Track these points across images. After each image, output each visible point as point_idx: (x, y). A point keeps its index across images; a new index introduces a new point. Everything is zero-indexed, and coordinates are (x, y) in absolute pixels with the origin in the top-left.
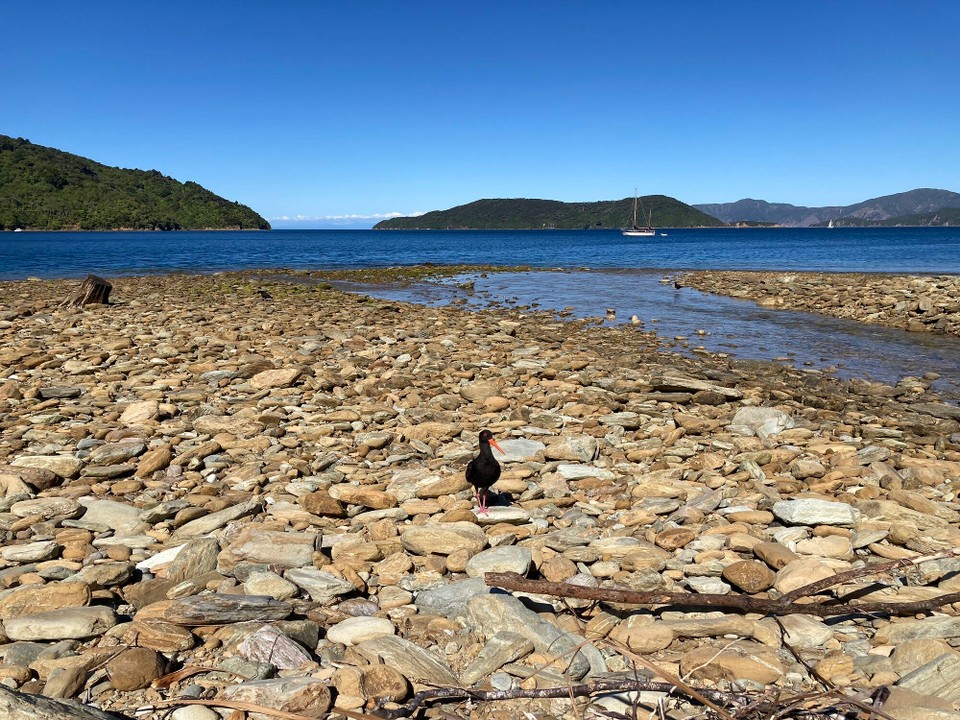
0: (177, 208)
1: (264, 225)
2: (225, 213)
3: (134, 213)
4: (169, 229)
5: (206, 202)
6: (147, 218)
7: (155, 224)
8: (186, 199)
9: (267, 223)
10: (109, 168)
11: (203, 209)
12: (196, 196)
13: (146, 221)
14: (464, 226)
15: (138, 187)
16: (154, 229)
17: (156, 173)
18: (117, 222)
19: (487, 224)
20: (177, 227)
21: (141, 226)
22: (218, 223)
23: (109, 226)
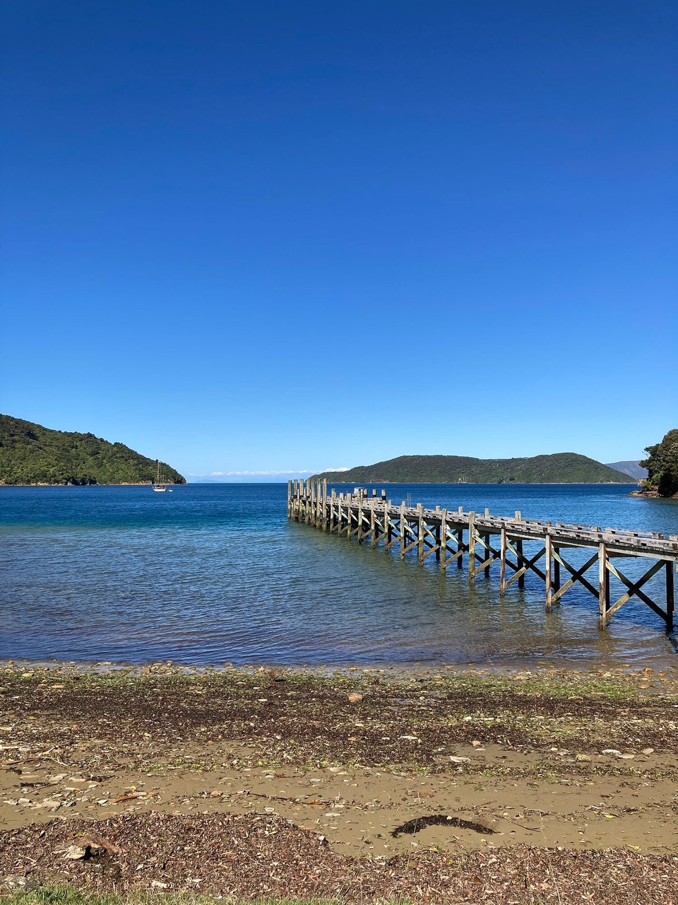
0: (100, 465)
1: (179, 480)
2: (140, 470)
3: (52, 470)
4: (84, 484)
5: (126, 460)
6: (62, 474)
7: (68, 480)
8: (110, 457)
9: (182, 478)
10: (52, 431)
11: (123, 466)
12: (118, 455)
13: (61, 477)
14: (385, 479)
15: (73, 447)
16: (67, 484)
17: (90, 435)
18: (36, 478)
19: (407, 478)
20: (93, 482)
21: (56, 481)
22: (133, 479)
23: (29, 482)
